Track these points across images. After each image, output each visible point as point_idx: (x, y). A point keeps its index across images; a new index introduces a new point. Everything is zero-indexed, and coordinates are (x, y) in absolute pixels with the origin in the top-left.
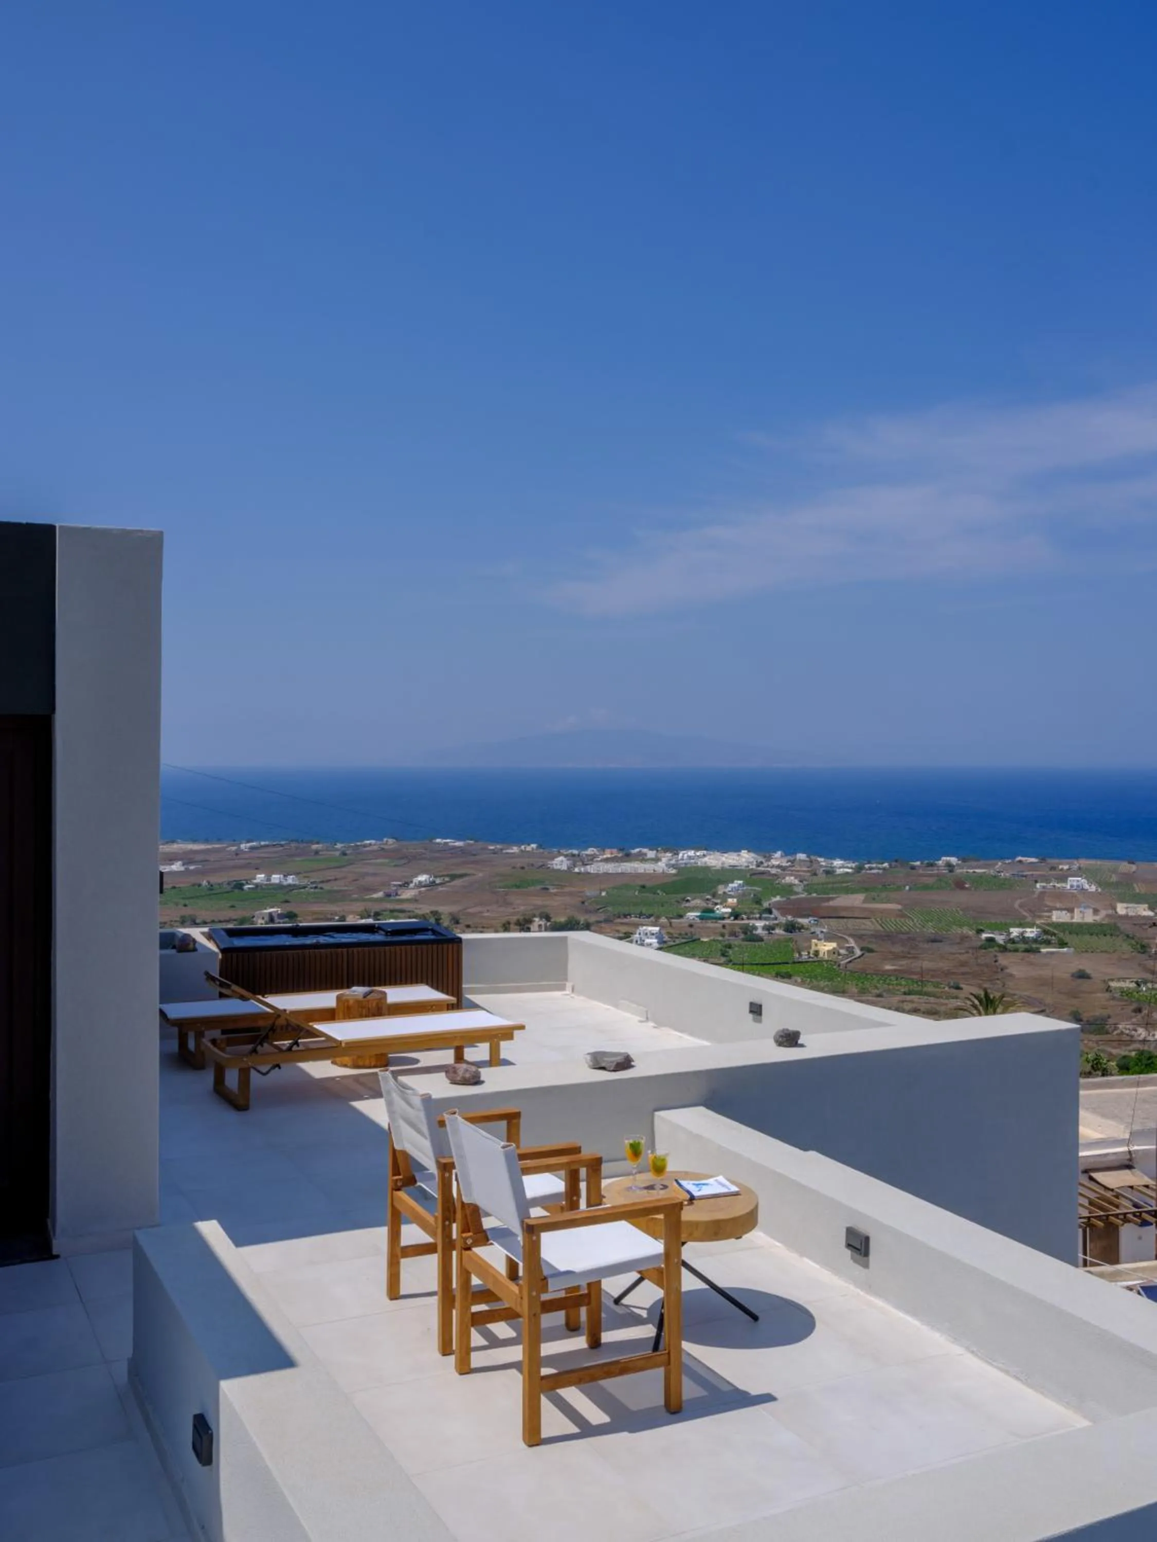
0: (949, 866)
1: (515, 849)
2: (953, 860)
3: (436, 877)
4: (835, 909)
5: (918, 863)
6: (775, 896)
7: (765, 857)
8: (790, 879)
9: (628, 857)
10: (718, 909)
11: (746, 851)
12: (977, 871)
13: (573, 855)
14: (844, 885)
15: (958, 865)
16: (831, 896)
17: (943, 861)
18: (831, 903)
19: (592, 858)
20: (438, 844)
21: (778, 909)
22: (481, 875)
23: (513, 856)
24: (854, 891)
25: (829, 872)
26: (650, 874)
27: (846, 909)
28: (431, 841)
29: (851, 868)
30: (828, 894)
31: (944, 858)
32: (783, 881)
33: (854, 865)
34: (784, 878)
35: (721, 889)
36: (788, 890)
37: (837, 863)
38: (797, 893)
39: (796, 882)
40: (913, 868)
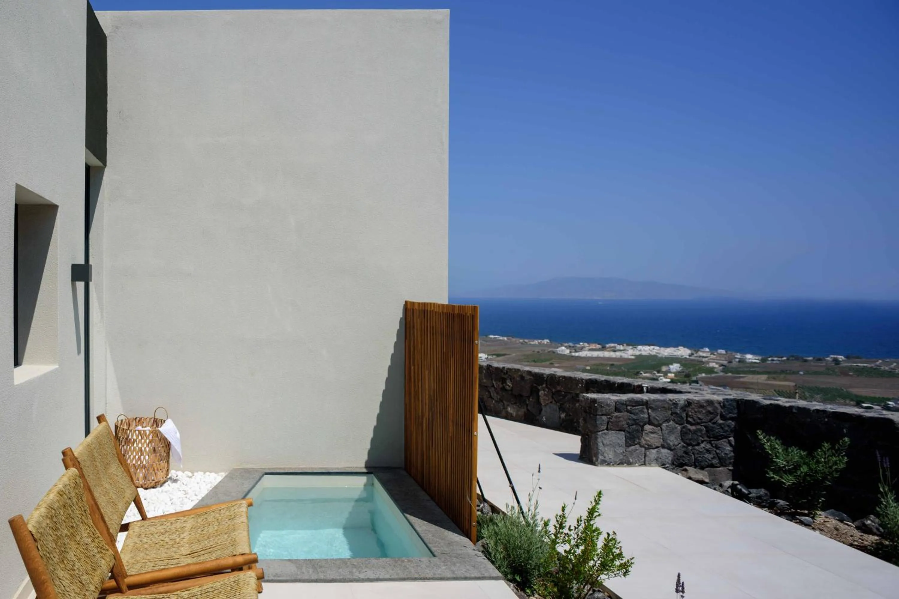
0: (836, 361)
1: (536, 342)
2: (841, 358)
3: (488, 355)
4: (743, 383)
5: (811, 358)
6: (701, 373)
7: (695, 351)
8: (712, 365)
9: (603, 348)
10: (661, 379)
11: (682, 347)
12: (859, 365)
13: (570, 347)
14: (752, 369)
15: (843, 361)
16: (741, 375)
17: (831, 358)
18: (741, 380)
19: (582, 349)
20: (491, 338)
21: (702, 381)
22: (514, 355)
23: (534, 345)
24: (759, 373)
25: (742, 361)
26: (618, 358)
27: (752, 383)
28: (486, 336)
29: (758, 359)
30: (740, 374)
31: (832, 356)
32: (707, 365)
33: (760, 358)
34: (708, 364)
35: (664, 369)
36: (711, 371)
37: (749, 356)
38: (716, 373)
39: (717, 366)
40: (806, 361)
